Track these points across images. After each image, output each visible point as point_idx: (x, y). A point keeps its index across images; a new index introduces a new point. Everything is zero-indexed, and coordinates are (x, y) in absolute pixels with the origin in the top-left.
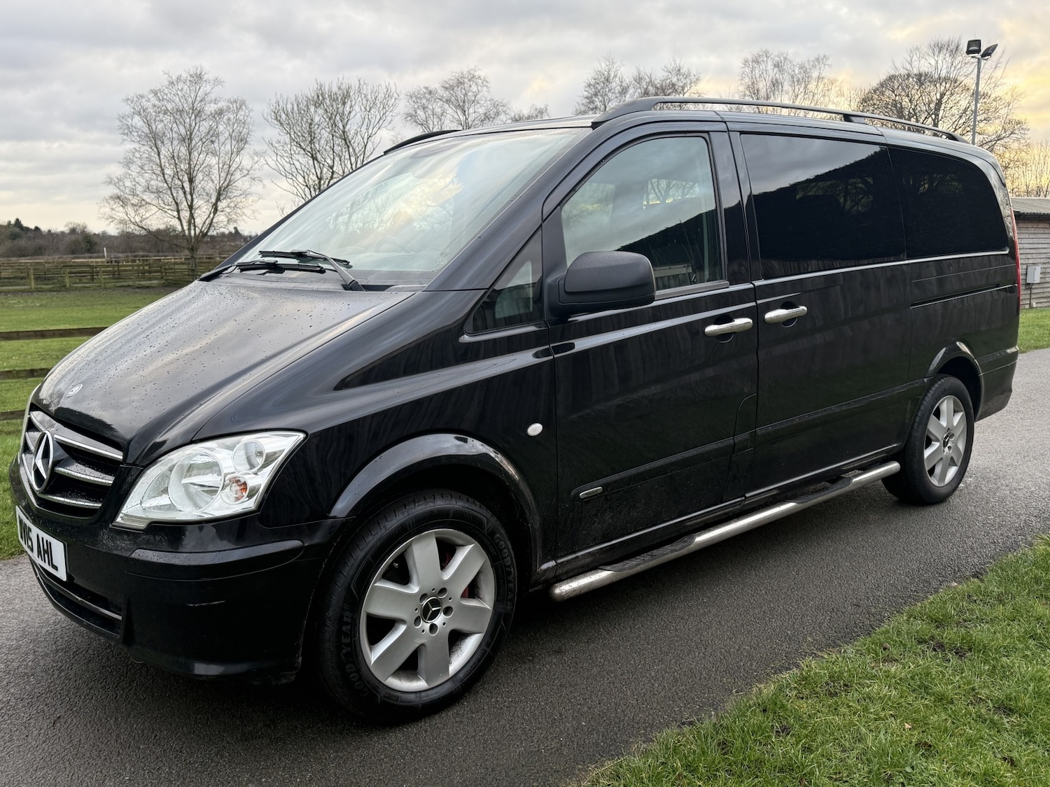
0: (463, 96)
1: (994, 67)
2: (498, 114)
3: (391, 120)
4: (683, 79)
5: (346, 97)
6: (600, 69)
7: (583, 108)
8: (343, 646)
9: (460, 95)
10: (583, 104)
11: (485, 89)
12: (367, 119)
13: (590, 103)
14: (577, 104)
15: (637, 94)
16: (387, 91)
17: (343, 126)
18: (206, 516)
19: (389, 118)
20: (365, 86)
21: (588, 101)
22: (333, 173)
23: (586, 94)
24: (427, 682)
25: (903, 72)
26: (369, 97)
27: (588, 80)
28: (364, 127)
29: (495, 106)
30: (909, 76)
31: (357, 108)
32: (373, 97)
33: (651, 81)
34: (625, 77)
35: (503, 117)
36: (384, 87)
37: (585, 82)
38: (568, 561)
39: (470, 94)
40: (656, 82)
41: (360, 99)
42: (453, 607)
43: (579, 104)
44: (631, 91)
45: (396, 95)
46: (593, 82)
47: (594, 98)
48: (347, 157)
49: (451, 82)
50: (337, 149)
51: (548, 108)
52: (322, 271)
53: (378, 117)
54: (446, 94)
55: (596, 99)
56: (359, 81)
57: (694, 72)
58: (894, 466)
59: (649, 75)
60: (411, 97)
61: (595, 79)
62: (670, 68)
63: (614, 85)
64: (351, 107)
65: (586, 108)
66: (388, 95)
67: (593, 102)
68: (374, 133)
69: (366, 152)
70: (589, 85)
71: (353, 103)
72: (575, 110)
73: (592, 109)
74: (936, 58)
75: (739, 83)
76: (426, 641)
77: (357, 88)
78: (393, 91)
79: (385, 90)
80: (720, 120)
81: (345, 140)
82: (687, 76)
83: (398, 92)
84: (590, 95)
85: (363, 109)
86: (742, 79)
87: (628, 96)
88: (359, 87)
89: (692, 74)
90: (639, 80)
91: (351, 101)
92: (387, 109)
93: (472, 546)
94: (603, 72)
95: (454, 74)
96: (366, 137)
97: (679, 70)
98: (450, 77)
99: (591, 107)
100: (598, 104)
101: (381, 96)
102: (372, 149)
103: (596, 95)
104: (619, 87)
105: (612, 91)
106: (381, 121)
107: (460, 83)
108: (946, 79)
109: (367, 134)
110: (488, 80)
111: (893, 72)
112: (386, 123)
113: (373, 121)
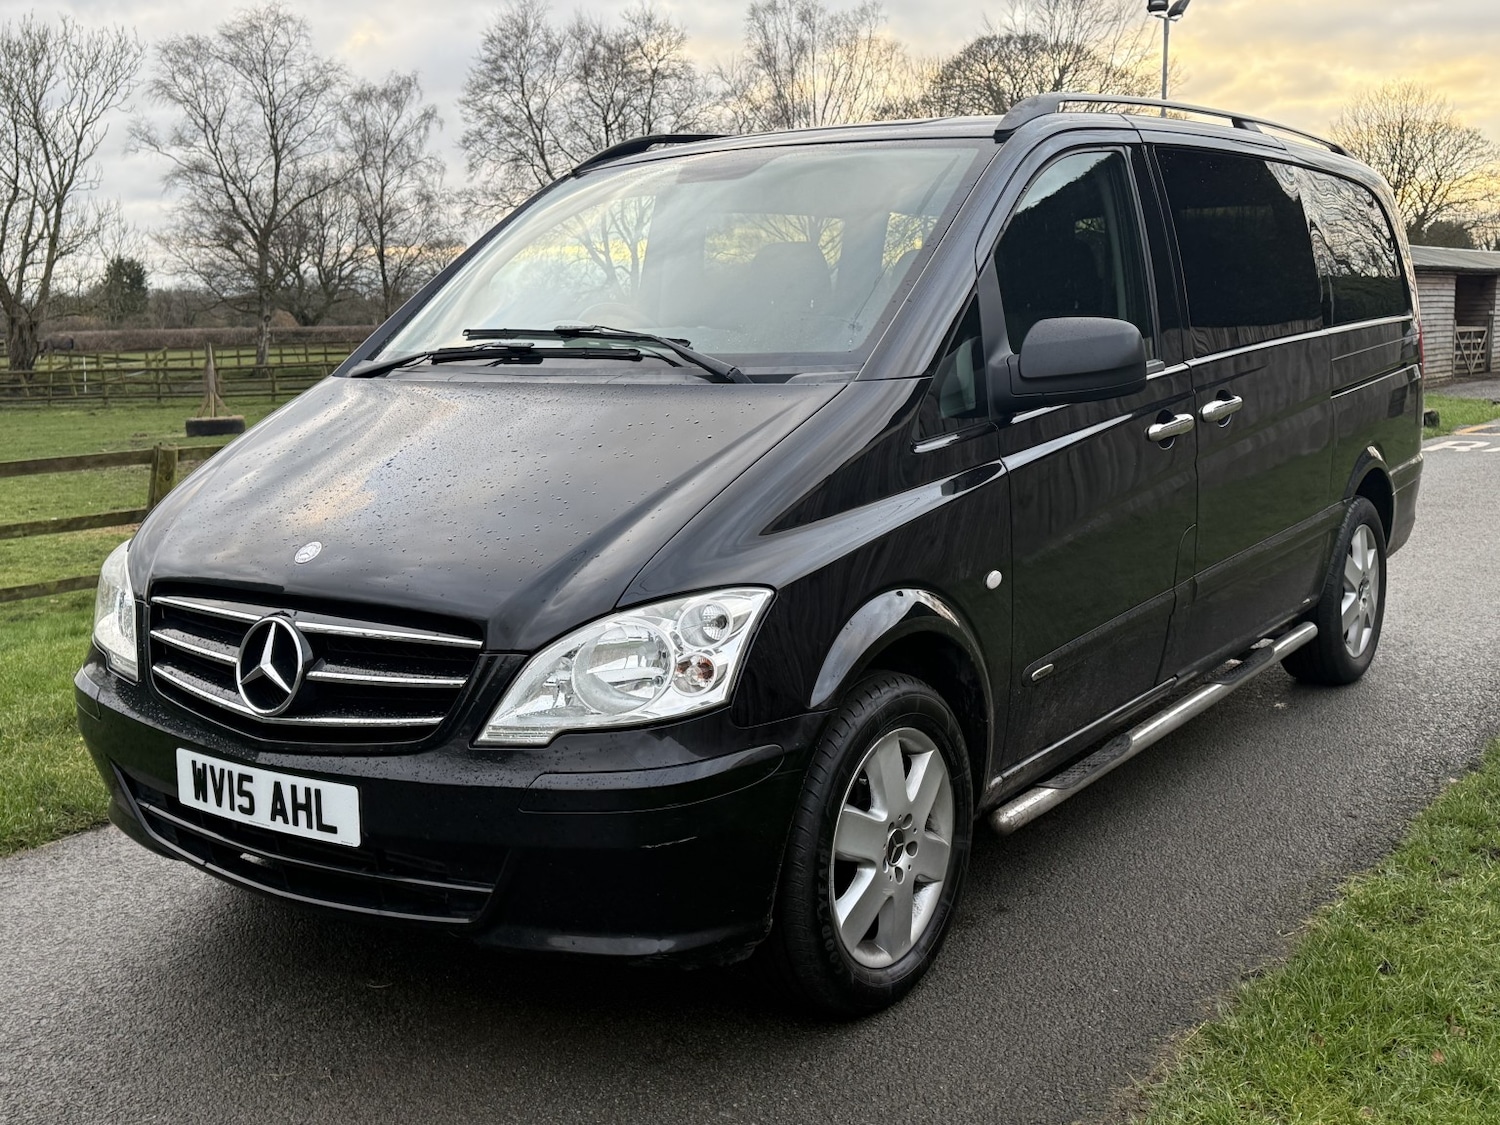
0: (261, 53)
1: (1139, 28)
2: (327, 84)
3: (128, 94)
4: (656, 35)
5: (37, 52)
6: (510, 12)
7: (482, 79)
8: (820, 899)
9: (257, 51)
10: (482, 72)
11: (303, 41)
12: (80, 91)
13: (494, 70)
14: (470, 72)
15: (576, 57)
16: (120, 40)
17: (34, 104)
18: (650, 717)
19: (123, 90)
20: (76, 31)
21: (490, 67)
22: (16, 190)
23: (485, 54)
24: (890, 954)
25: (1002, 33)
26: (85, 51)
27: (489, 30)
28: (75, 105)
29: (320, 72)
30: (1009, 38)
31: (60, 70)
32: (92, 51)
33: (600, 38)
34: (554, 28)
35: (337, 89)
36: (113, 34)
37: (483, 33)
38: (1014, 774)
39: (274, 48)
40: (608, 41)
41: (66, 53)
42: (918, 842)
43: (474, 71)
44: (566, 52)
45: (136, 50)
46: (498, 34)
47: (501, 62)
48: (42, 158)
49: (239, 28)
50: (23, 146)
51: (418, 77)
52: (638, 358)
53: (102, 89)
54: (230, 49)
55: (505, 65)
56: (64, 21)
57: (675, 24)
58: (1310, 629)
59: (598, 28)
60: (165, 51)
61: (502, 30)
62: (635, 14)
63: (535, 40)
64: (49, 67)
65: (488, 80)
66: (122, 48)
67: (499, 69)
68: (94, 116)
69: (81, 150)
70: (492, 40)
71: (52, 61)
72: (467, 81)
73: (499, 82)
74: (1051, 11)
75: (745, 44)
76: (893, 892)
77: (60, 34)
78: (130, 42)
79: (116, 40)
80: (1131, 127)
81: (37, 128)
82: (663, 30)
83: (141, 43)
84: (493, 56)
85: (73, 72)
86: (749, 38)
87: (560, 61)
88: (65, 34)
89: (672, 29)
90: (580, 33)
91: (49, 59)
92: (119, 73)
93: (931, 752)
94: (516, 17)
95: (242, 13)
96: (79, 123)
97: (649, 20)
98: (234, 19)
99: (496, 77)
100: (509, 72)
101: (107, 49)
102: (92, 146)
103: (504, 57)
104: (543, 45)
105: (532, 51)
106: (108, 96)
107: (254, 28)
108: (1068, 46)
109: (80, 118)
110: (309, 26)
111: (986, 34)
112: (117, 99)
113: (92, 95)
